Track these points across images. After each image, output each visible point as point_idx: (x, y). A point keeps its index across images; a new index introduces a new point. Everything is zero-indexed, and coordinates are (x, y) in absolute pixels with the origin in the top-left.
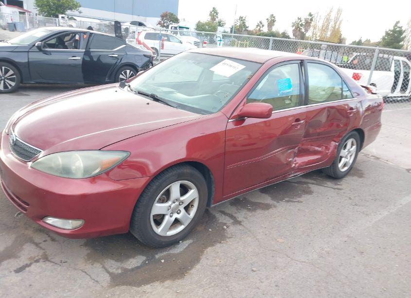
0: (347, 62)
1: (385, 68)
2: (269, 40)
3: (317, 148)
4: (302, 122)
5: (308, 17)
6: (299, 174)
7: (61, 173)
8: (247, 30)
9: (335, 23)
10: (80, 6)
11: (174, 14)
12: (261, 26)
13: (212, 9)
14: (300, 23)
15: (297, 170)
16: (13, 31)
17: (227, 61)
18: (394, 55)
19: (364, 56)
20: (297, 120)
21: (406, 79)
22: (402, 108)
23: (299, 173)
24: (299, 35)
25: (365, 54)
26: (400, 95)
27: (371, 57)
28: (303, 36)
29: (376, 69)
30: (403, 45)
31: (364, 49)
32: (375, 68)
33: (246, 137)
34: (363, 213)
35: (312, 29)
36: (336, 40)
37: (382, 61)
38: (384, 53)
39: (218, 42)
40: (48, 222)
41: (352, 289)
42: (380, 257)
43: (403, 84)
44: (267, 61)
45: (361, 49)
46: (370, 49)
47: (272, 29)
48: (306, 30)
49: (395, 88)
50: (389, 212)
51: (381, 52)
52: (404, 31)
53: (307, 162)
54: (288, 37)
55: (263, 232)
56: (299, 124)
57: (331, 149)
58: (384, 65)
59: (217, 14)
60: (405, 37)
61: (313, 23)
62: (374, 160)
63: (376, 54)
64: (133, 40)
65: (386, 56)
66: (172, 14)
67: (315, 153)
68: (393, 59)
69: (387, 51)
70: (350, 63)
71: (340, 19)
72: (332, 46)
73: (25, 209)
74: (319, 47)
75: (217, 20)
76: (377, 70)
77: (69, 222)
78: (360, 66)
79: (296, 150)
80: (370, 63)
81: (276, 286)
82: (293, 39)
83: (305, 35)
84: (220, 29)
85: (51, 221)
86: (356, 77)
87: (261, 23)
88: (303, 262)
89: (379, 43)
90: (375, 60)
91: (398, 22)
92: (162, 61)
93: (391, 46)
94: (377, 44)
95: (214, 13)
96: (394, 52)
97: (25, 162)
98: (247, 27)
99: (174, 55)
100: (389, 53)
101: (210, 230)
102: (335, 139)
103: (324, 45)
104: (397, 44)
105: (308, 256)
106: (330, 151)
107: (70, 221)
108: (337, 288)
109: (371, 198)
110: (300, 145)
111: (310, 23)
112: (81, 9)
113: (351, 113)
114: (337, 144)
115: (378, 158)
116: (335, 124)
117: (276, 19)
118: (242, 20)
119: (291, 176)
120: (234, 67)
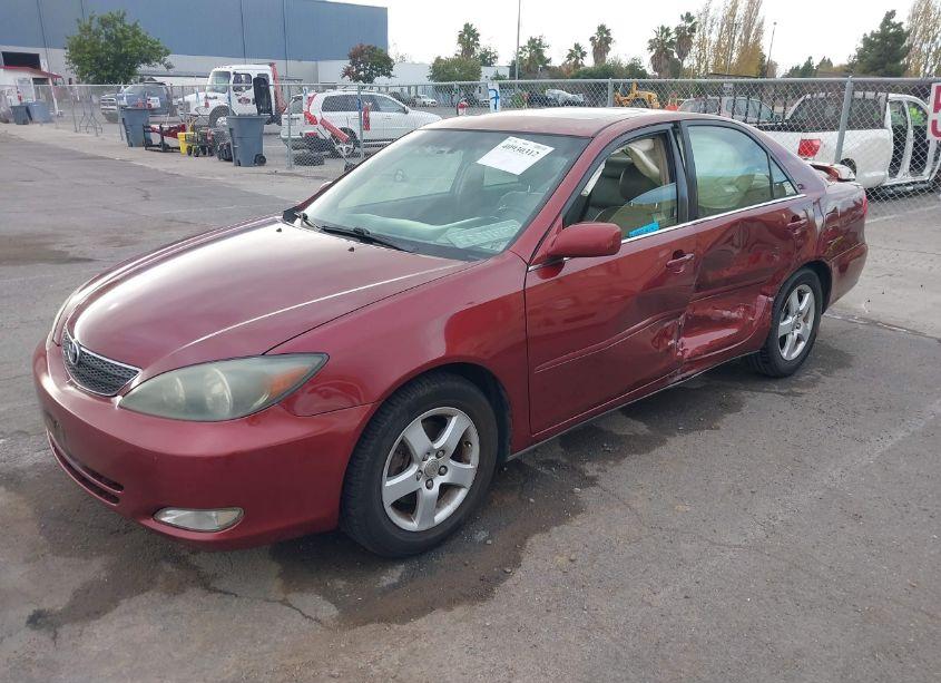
0: (784, 117)
1: (871, 121)
2: (605, 85)
3: (726, 313)
4: (688, 257)
5: (683, 23)
6: (694, 373)
7: (186, 412)
8: (549, 67)
9: (747, 32)
10: (167, 54)
11: (379, 47)
12: (579, 55)
13: (462, 29)
14: (668, 40)
15: (687, 366)
16: (25, 123)
17: (512, 140)
18: (890, 91)
19: (821, 99)
20: (678, 254)
21: (920, 141)
22: (918, 207)
23: (693, 371)
24: (666, 67)
25: (822, 95)
26: (910, 179)
27: (836, 99)
28: (676, 70)
29: (851, 126)
30: (907, 66)
31: (821, 84)
32: (849, 123)
33: (569, 302)
34: (854, 438)
35: (695, 49)
36: (754, 70)
37: (862, 107)
38: (866, 89)
39: (492, 102)
40: (165, 519)
41: (845, 590)
42: (898, 523)
43: (914, 153)
44: (600, 131)
45: (813, 84)
46: (832, 82)
47: (604, 61)
48: (683, 55)
49: (899, 165)
50: (908, 431)
51: (857, 86)
52: (908, 34)
53: (708, 346)
54: (643, 75)
55: (643, 494)
56: (681, 263)
57: (760, 310)
58: (868, 116)
59: (476, 37)
60: (911, 46)
61: (696, 37)
62: (866, 328)
63: (847, 94)
64: (299, 115)
65: (870, 95)
66: (374, 49)
67: (726, 323)
68: (887, 100)
69: (871, 83)
70: (792, 117)
71: (758, 21)
72: (748, 85)
73: (114, 498)
74: (718, 91)
75: (478, 52)
76: (852, 128)
77: (210, 517)
78: (815, 123)
79: (681, 320)
80: (837, 113)
81: (686, 597)
82: (654, 77)
83: (680, 65)
84: (486, 72)
85: (170, 516)
86: (808, 149)
87: (577, 47)
88: (735, 546)
89: (852, 65)
90: (846, 105)
91: (891, 14)
92: (368, 156)
93: (881, 71)
94: (848, 70)
95: (468, 36)
96: (887, 84)
97: (107, 399)
98: (549, 61)
99: (393, 140)
100: (876, 87)
101: (532, 500)
102: (763, 290)
103: (728, 83)
104: (895, 66)
105: (745, 535)
106: (757, 317)
107: (213, 514)
108: (814, 591)
109: (867, 406)
110: (689, 310)
111: (690, 36)
112: (170, 59)
113: (795, 228)
114: (771, 299)
115: (874, 323)
116: (763, 257)
117: (613, 35)
118: (534, 47)
119: (676, 379)
120: (529, 152)
